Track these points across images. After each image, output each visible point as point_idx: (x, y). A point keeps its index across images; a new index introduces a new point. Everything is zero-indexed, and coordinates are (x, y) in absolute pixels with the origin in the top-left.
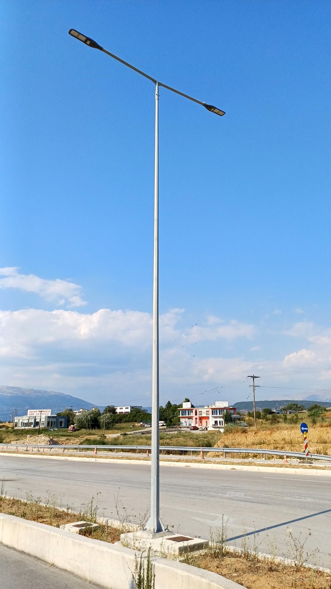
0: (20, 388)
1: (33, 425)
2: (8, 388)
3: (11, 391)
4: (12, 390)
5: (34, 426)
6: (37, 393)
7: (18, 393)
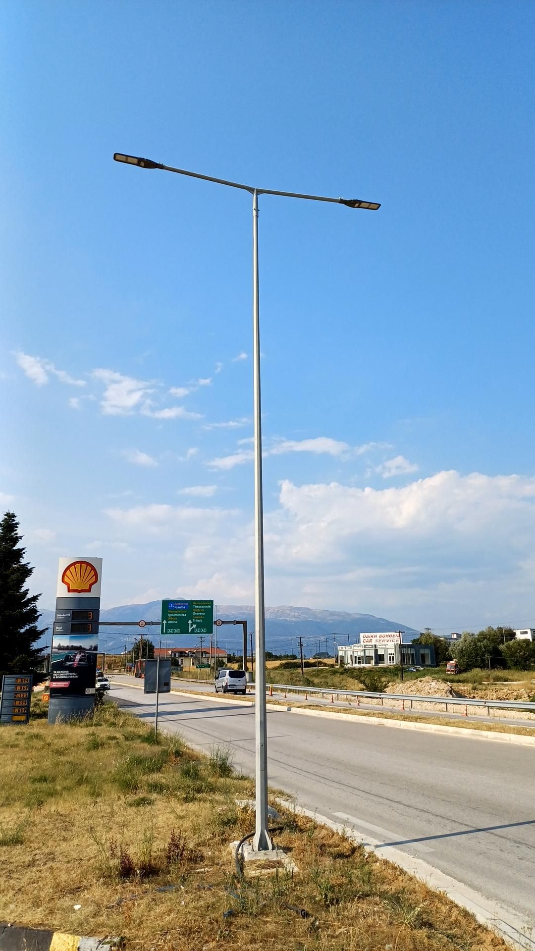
0: (308, 609)
1: (373, 661)
2: (292, 609)
3: (296, 614)
4: (298, 613)
5: (376, 663)
6: (333, 615)
7: (307, 616)
